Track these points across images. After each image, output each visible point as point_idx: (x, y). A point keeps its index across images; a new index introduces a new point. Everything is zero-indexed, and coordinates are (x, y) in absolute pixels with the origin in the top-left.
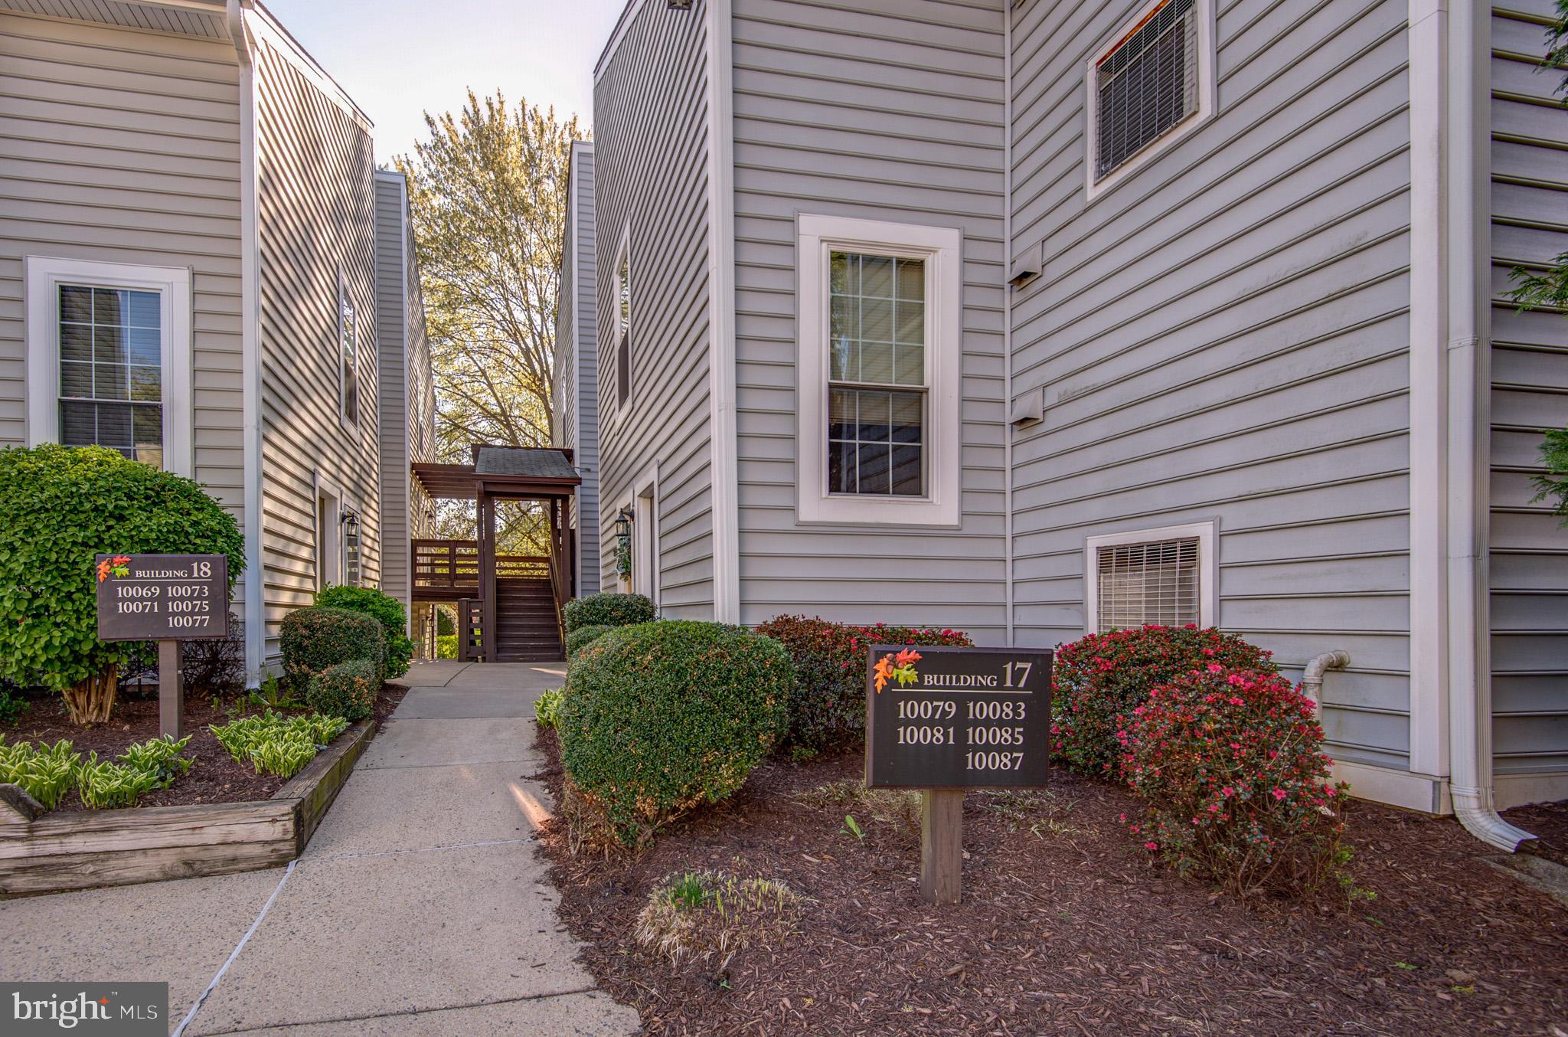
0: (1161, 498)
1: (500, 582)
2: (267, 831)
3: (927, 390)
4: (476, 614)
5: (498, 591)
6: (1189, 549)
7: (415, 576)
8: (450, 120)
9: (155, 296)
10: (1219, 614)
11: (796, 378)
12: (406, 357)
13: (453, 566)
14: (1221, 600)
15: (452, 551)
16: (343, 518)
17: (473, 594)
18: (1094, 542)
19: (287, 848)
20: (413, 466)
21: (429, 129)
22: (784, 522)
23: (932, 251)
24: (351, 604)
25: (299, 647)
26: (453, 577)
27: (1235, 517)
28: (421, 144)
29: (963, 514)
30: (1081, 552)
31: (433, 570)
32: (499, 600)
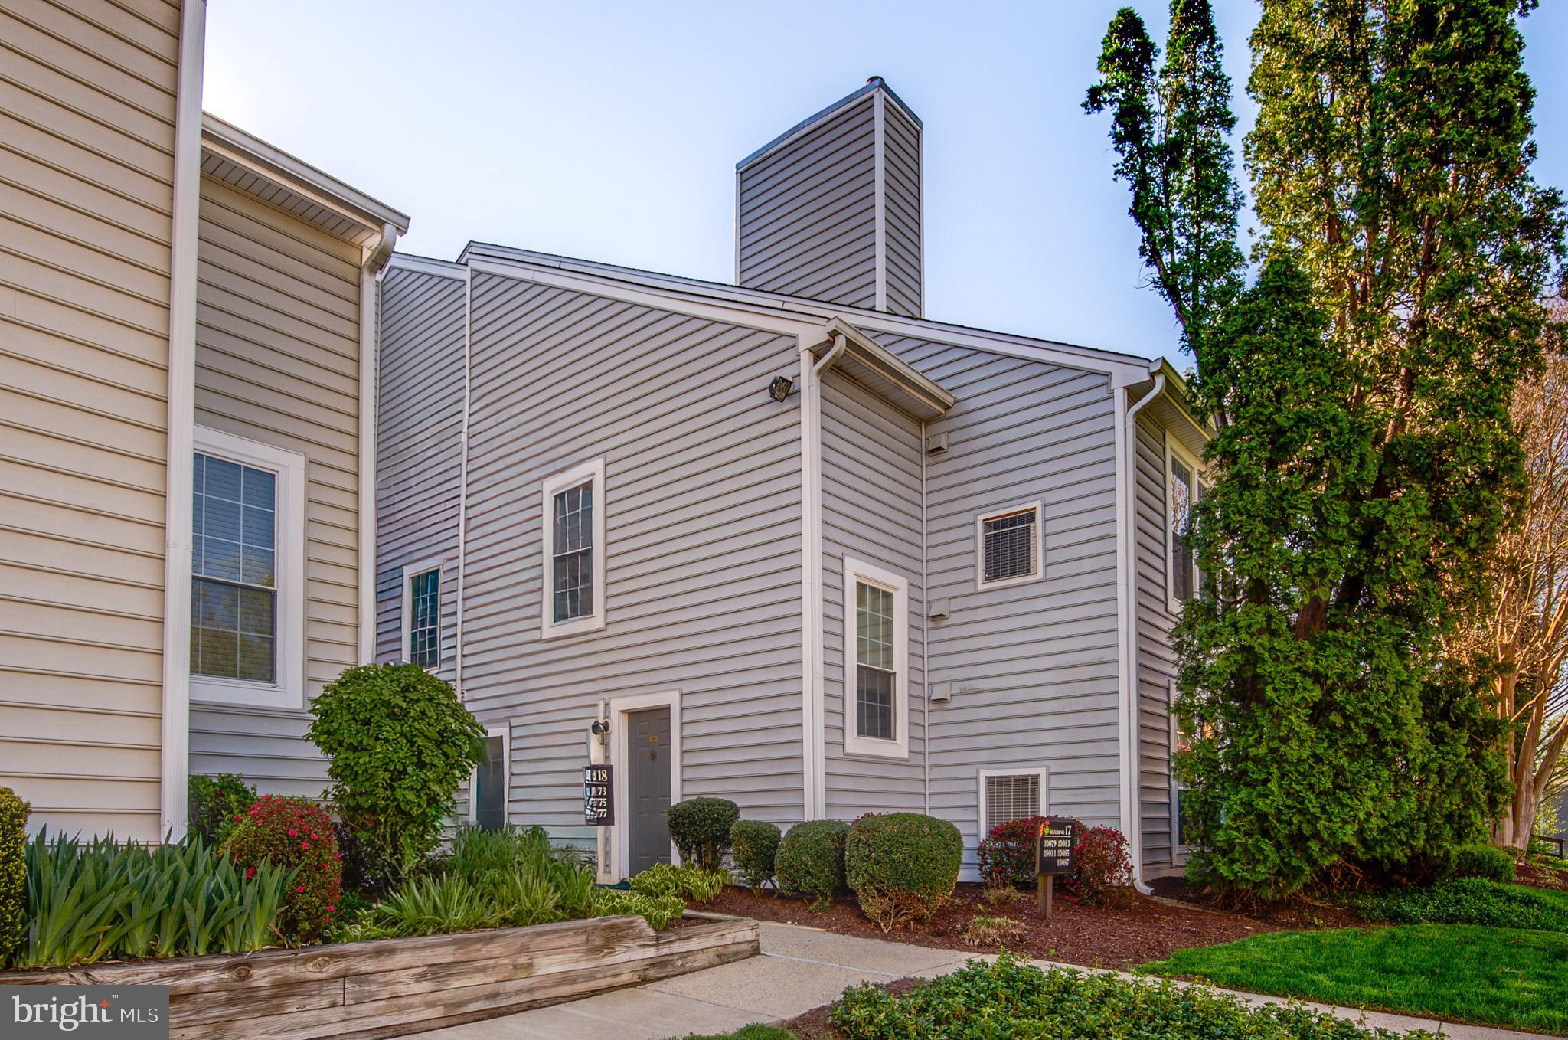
0: (1020, 754)
3: (895, 674)
6: (1035, 779)
10: (1048, 810)
14: (1050, 805)
18: (984, 774)
19: (756, 945)
23: (896, 589)
27: (1055, 767)
29: (911, 752)
30: (976, 778)
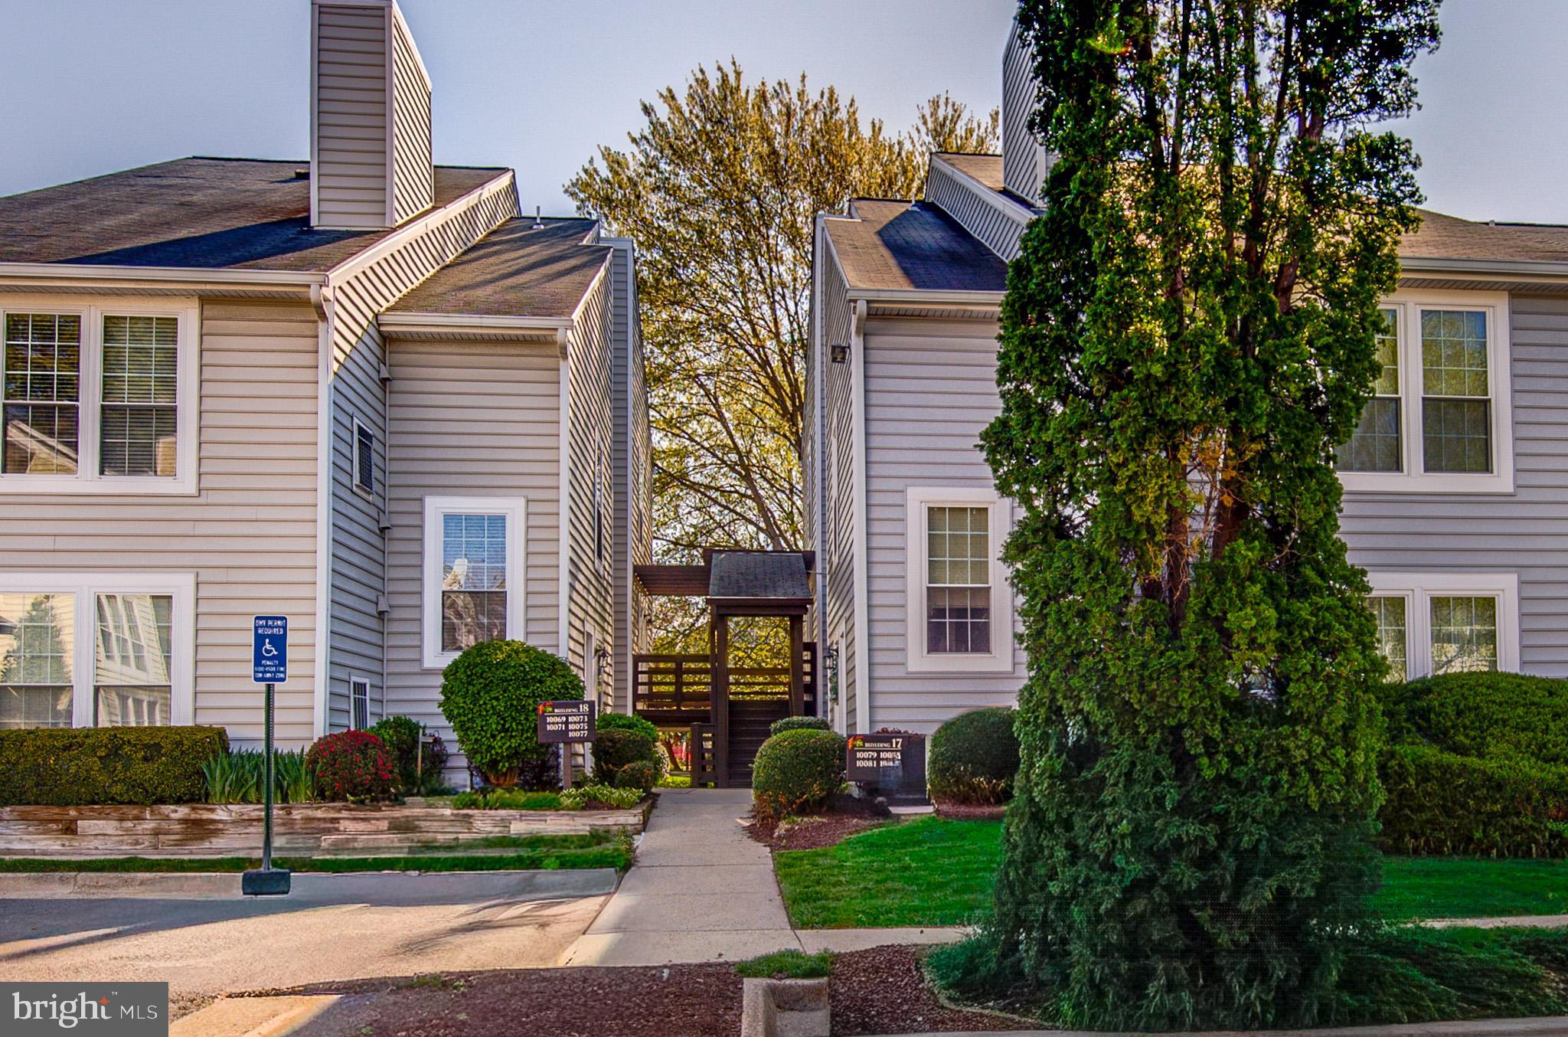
1: (732, 704)
2: (632, 820)
3: (990, 588)
4: (708, 739)
5: (731, 713)
7: (637, 697)
8: (673, 98)
9: (503, 518)
11: (905, 585)
12: (630, 435)
13: (679, 684)
15: (679, 665)
16: (597, 651)
17: (704, 718)
19: (639, 827)
20: (636, 568)
21: (647, 118)
22: (899, 672)
24: (623, 726)
25: (607, 753)
26: (679, 697)
28: (637, 136)
29: (1015, 664)
31: (650, 689)
32: (731, 723)
